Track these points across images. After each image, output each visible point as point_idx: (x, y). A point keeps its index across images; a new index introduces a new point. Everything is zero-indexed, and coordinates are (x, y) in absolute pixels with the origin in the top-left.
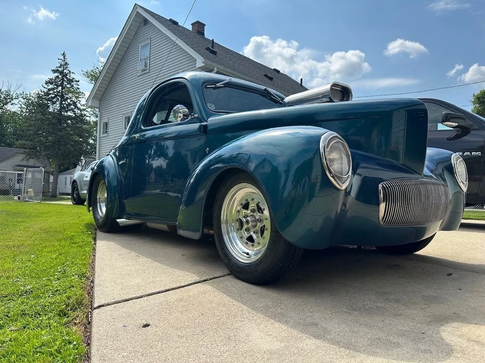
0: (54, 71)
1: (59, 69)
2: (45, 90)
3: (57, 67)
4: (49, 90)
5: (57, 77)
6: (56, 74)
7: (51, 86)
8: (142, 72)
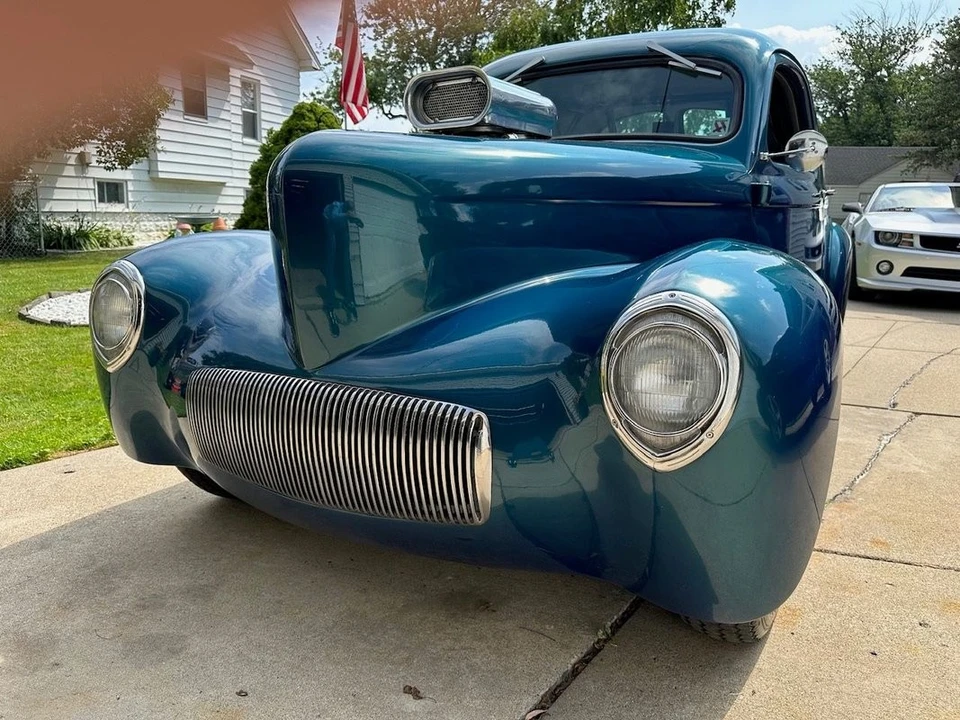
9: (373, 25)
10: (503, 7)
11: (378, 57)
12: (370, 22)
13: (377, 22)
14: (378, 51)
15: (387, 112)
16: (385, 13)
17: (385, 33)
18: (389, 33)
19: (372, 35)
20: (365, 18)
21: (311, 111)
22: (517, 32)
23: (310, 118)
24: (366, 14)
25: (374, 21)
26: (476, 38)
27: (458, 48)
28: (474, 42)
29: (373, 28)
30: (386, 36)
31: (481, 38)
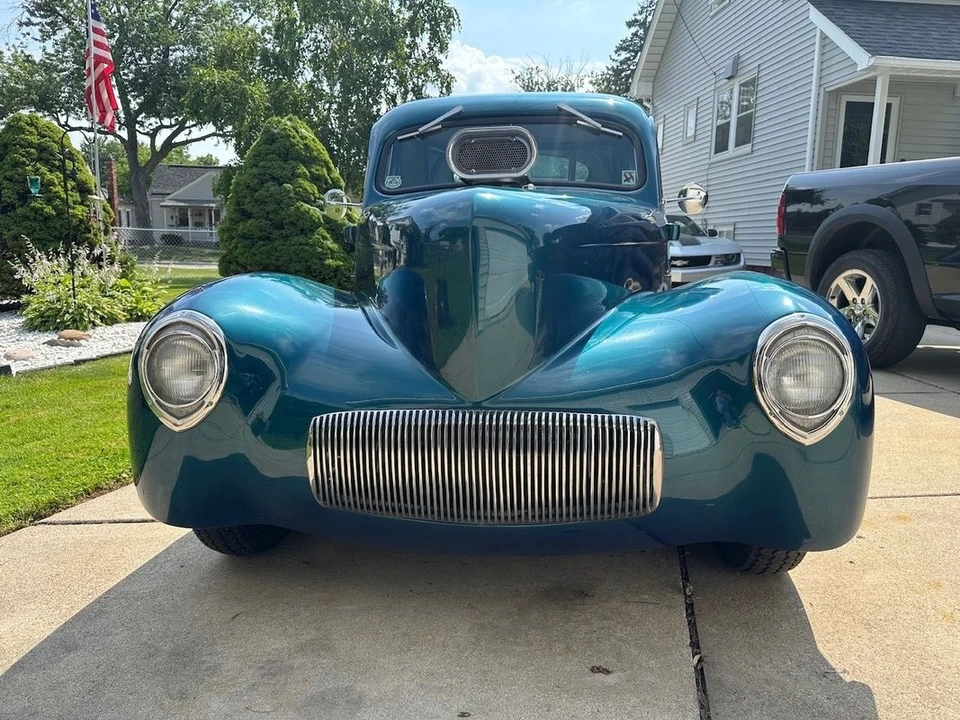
0: (630, 24)
1: (639, 17)
2: (615, 65)
3: (635, 15)
4: (622, 63)
5: (635, 34)
6: (634, 30)
7: (624, 55)
8: (719, 5)
9: (38, 24)
10: (197, 20)
11: (48, 61)
12: (34, 20)
13: (44, 21)
14: (46, 54)
15: (63, 123)
16: (54, 12)
17: (54, 33)
18: (60, 35)
19: (38, 35)
20: (27, 14)
21: (32, 125)
22: (235, 52)
23: (31, 132)
24: (28, 11)
25: (39, 20)
26: (168, 49)
27: (149, 59)
28: (166, 55)
29: (38, 27)
30: (56, 37)
31: (174, 51)
